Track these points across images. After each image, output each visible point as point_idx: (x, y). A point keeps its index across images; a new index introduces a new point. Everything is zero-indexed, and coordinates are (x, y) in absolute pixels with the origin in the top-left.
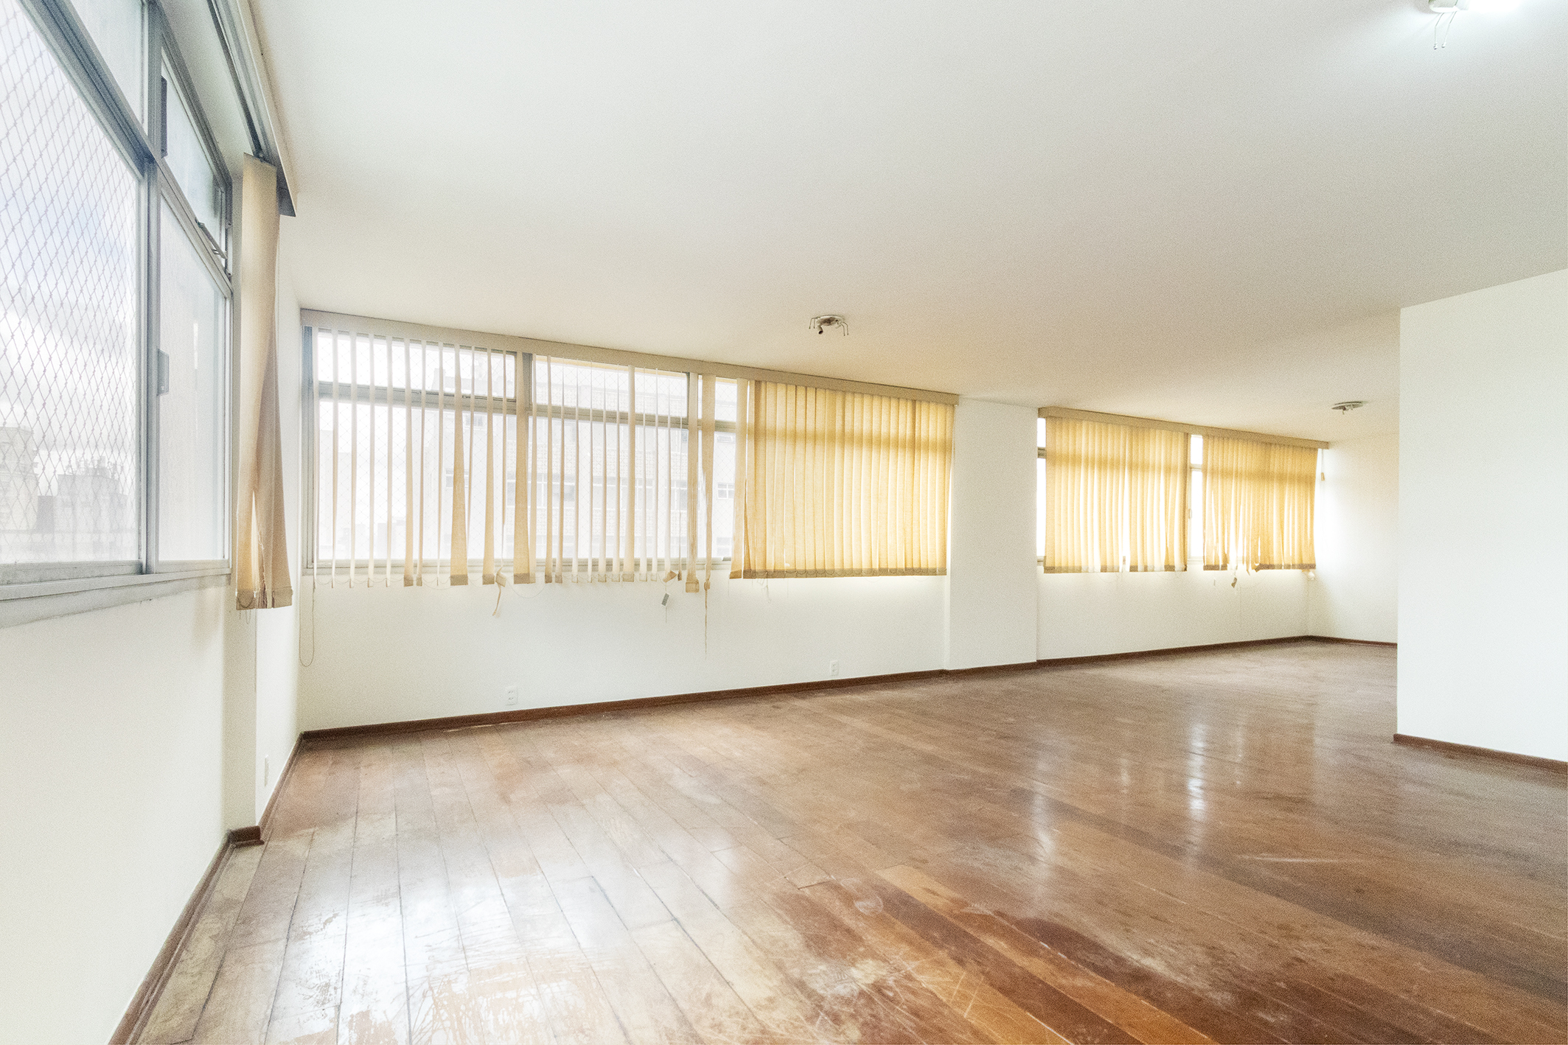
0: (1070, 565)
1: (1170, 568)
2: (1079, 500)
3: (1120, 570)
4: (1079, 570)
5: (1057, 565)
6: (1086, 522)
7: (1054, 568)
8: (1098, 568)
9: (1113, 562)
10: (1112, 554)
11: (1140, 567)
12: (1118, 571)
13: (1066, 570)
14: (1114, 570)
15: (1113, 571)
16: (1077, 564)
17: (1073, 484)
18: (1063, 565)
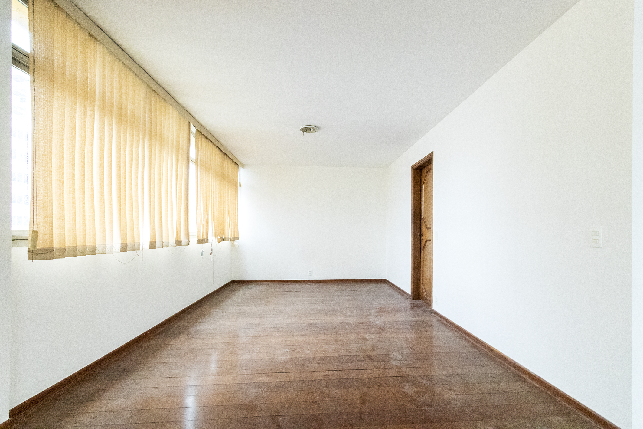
0: (79, 243)
1: (179, 243)
2: (92, 152)
3: (141, 248)
4: (93, 251)
5: (56, 245)
6: (102, 185)
7: (52, 250)
8: (118, 246)
9: (133, 239)
10: (132, 229)
11: (158, 244)
12: (139, 249)
13: (74, 252)
14: (135, 248)
15: (133, 250)
16: (89, 243)
17: (84, 126)
18: (68, 244)
